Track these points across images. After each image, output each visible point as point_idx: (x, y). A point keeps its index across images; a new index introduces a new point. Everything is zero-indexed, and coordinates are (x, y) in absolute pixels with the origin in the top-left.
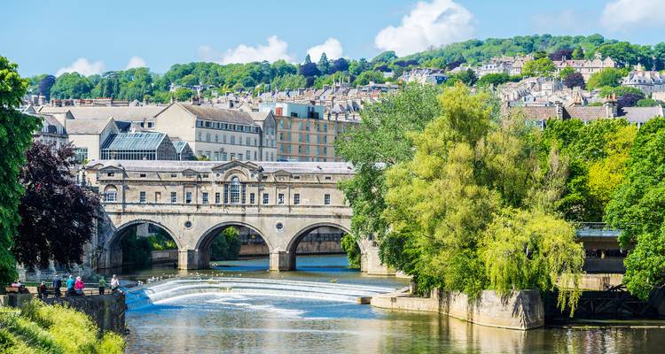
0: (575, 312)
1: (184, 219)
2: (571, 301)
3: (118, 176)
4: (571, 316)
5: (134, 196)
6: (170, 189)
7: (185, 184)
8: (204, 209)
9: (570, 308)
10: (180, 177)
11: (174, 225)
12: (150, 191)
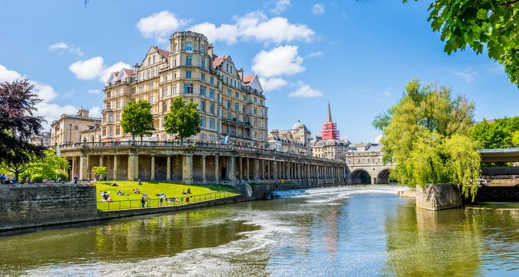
0: (475, 198)
1: (373, 168)
2: (472, 192)
3: (352, 155)
4: (473, 201)
5: (356, 161)
6: (367, 158)
7: (372, 156)
8: (379, 164)
9: (472, 197)
10: (371, 154)
11: (369, 170)
12: (362, 158)
